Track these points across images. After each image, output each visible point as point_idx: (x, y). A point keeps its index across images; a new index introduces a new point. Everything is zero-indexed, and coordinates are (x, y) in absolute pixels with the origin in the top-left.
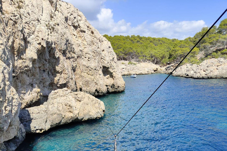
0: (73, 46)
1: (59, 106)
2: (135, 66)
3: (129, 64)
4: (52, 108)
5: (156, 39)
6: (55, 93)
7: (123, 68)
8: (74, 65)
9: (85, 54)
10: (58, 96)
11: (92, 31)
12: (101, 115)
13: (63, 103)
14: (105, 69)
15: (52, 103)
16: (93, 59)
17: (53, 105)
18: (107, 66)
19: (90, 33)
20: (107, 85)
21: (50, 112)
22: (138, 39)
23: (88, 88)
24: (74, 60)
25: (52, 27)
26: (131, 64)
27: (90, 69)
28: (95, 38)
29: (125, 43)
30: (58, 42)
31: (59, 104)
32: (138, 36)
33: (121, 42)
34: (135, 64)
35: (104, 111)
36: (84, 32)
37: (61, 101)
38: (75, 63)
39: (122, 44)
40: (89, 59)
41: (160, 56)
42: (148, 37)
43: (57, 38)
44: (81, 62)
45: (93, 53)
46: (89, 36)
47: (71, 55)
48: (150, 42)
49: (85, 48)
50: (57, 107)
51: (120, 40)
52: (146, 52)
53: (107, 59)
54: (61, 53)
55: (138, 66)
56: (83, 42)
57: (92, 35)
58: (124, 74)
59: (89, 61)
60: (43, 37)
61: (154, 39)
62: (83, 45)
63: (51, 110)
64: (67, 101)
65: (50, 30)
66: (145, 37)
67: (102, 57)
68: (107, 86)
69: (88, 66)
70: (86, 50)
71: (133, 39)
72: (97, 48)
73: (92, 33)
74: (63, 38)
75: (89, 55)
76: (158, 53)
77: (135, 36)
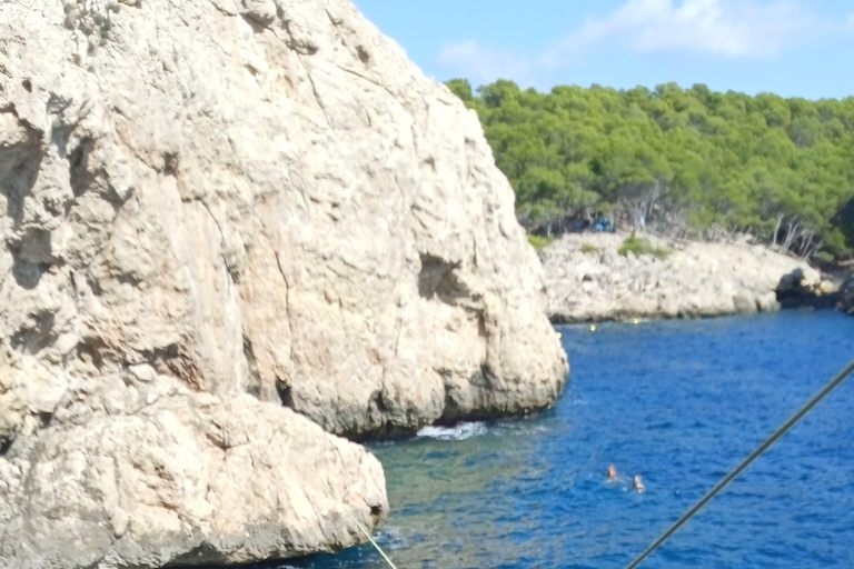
0: (232, 132)
1: (94, 471)
2: (658, 263)
3: (623, 252)
4: (54, 476)
5: (809, 103)
6: (82, 396)
7: (587, 278)
8: (238, 242)
9: (312, 180)
10: (98, 413)
11: (360, 49)
12: (352, 533)
13: (118, 455)
14: (437, 275)
15: (58, 448)
16: (363, 213)
17: (59, 460)
18: (446, 257)
19: (347, 56)
20: (448, 366)
21: (41, 500)
22: (698, 108)
23: (324, 384)
24: (237, 213)
25: (98, 21)
26: (638, 251)
27: (342, 269)
28: (376, 87)
29: (608, 129)
30: (131, 102)
31: (94, 458)
32: (700, 90)
33: (587, 123)
34: (659, 254)
35: (375, 510)
36: (312, 50)
37: (107, 444)
38: (239, 227)
39: (590, 132)
40: (336, 213)
41: (822, 204)
42: (759, 96)
43: (125, 79)
44: (284, 228)
45: (364, 175)
46: (341, 78)
47: (218, 182)
48: (769, 122)
49: (314, 143)
50: (84, 473)
51: (582, 109)
52: (733, 181)
53: (453, 210)
54: (145, 168)
55: (676, 266)
56: (306, 111)
57: (358, 66)
58: (590, 310)
59: (335, 219)
60: (28, 74)
61: (795, 107)
62: (304, 130)
63: (46, 487)
64: (145, 444)
65: (88, 32)
66: (740, 96)
67: (420, 203)
68: (444, 373)
69: (325, 251)
70: (316, 160)
71: (661, 105)
72: (388, 143)
73: (363, 56)
74: (162, 83)
75: (337, 188)
76: (812, 187)
77: (680, 91)
